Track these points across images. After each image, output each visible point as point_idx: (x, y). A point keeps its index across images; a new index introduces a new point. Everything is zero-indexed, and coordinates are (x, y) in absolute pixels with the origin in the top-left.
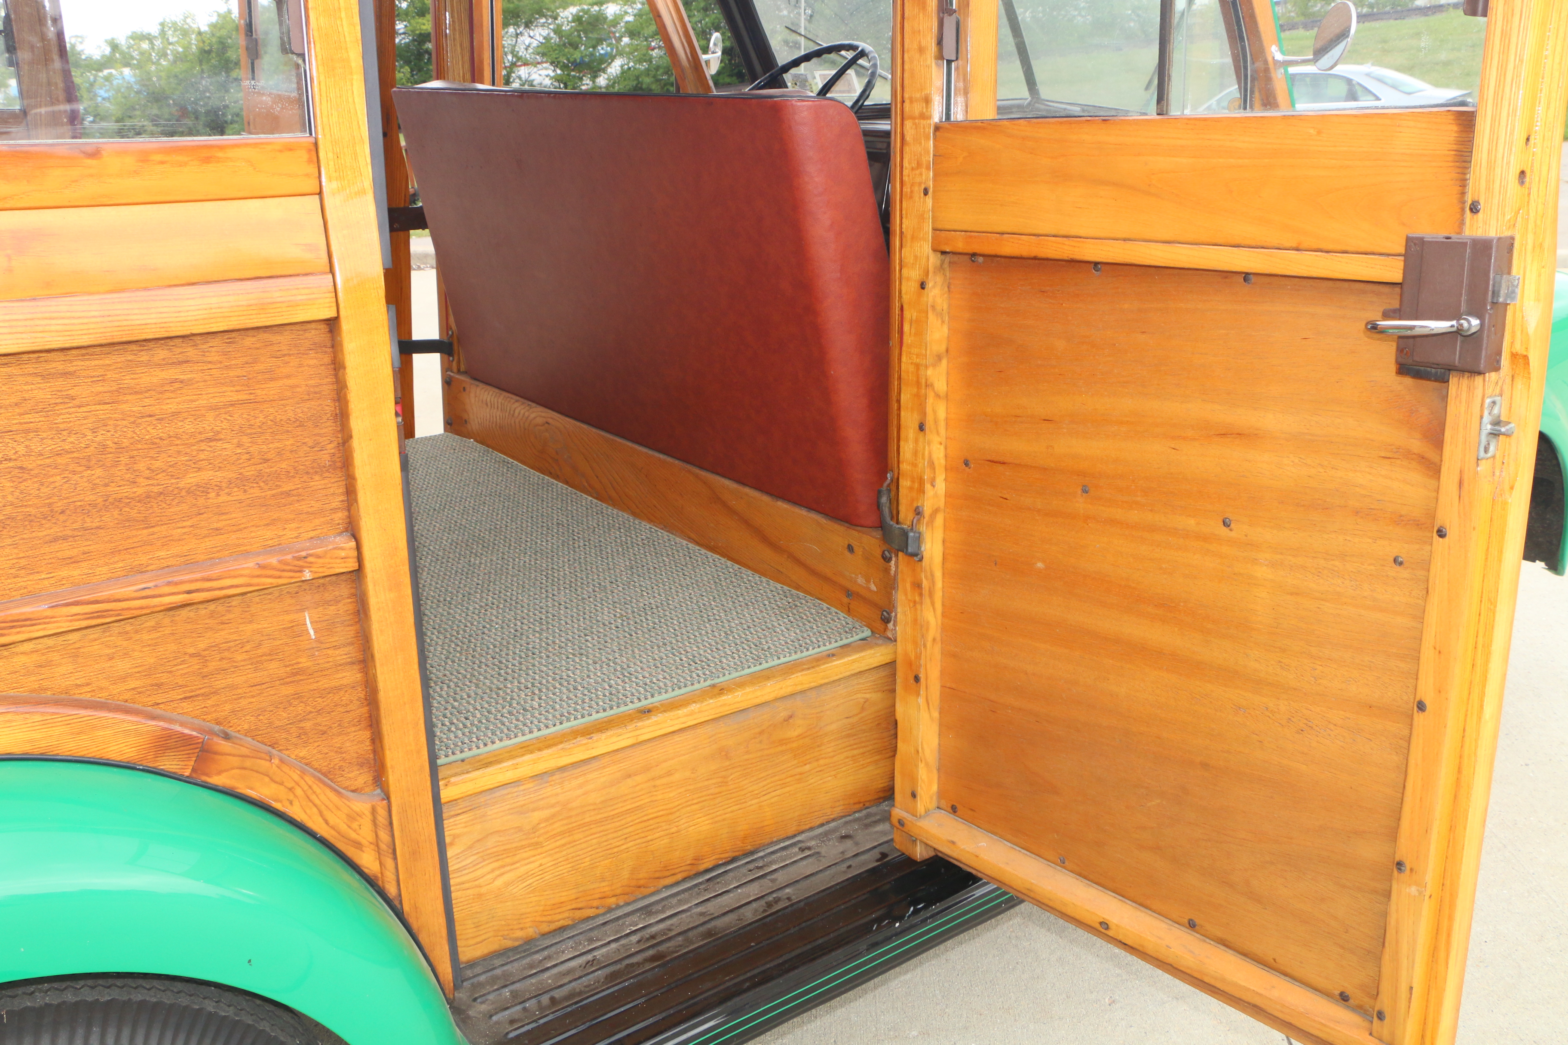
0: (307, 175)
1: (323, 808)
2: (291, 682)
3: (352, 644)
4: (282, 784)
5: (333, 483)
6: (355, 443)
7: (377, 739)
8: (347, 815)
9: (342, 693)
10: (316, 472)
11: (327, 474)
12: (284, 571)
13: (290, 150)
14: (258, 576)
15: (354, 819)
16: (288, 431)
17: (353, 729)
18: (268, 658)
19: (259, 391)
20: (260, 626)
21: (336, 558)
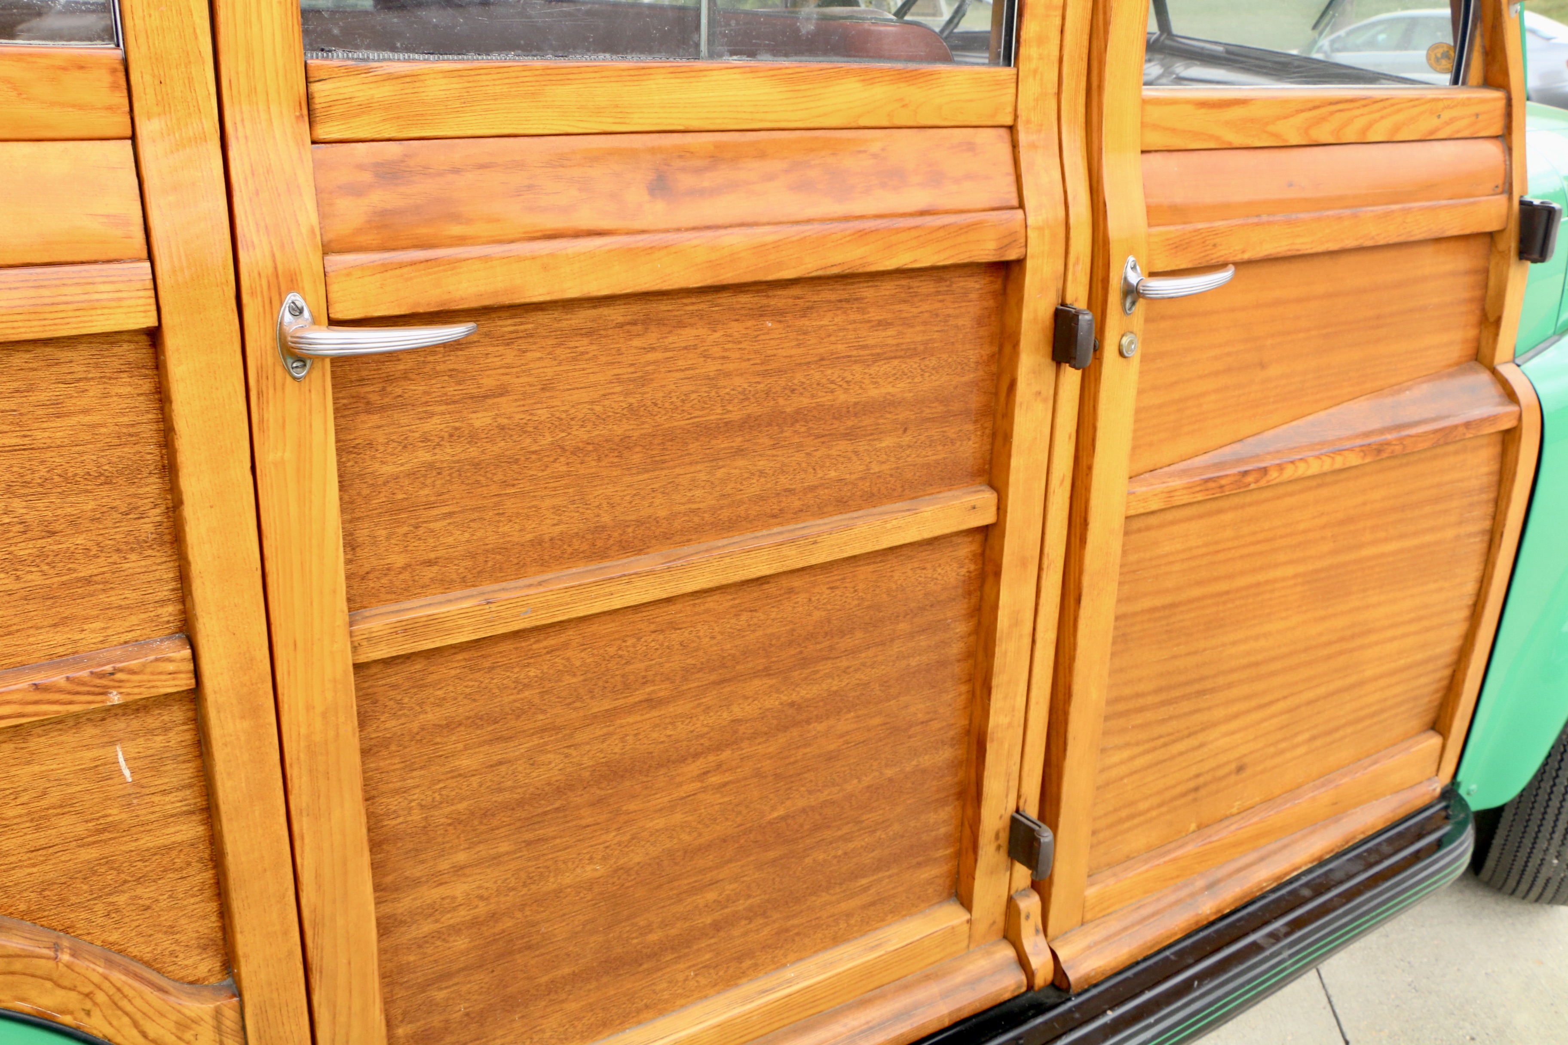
0: (109, 108)
1: (138, 1016)
2: (94, 843)
3: (190, 786)
4: (73, 989)
5: (159, 564)
6: (189, 511)
7: (225, 914)
8: (176, 1023)
9: (174, 853)
10: (132, 550)
11: (150, 552)
12: (78, 693)
13: (81, 68)
14: (36, 703)
15: (188, 1028)
16: (87, 491)
17: (192, 900)
18: (59, 811)
19: (35, 433)
20: (44, 768)
21: (161, 673)
